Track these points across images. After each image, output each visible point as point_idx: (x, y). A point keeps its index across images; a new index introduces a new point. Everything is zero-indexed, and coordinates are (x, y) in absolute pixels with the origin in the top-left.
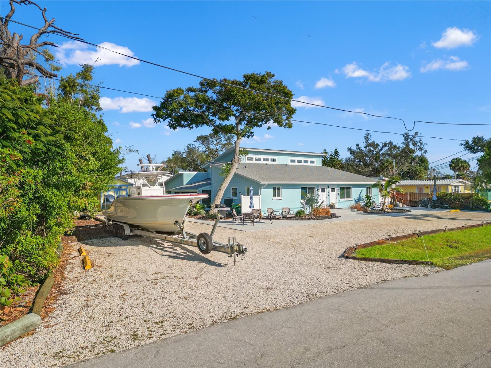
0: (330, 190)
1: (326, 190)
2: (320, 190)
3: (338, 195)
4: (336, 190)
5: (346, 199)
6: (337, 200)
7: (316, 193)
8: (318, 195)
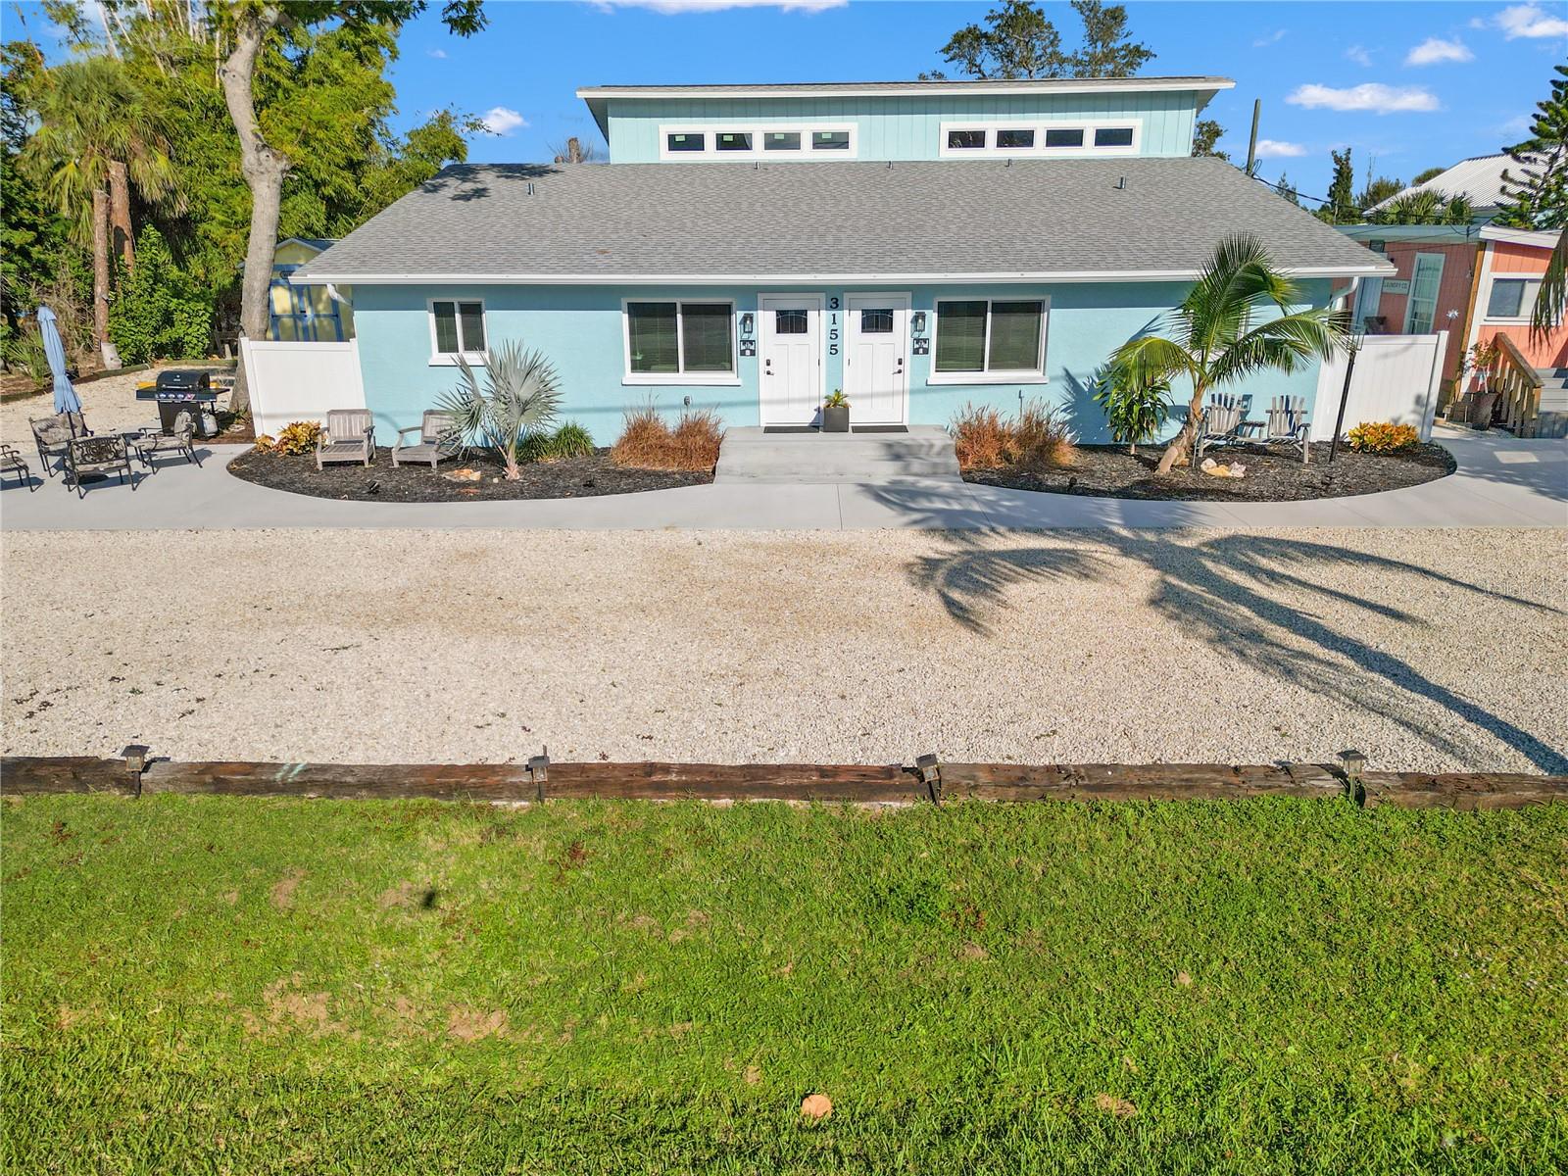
0: (852, 320)
1: (818, 320)
2: (765, 320)
3: (920, 347)
4: (902, 318)
5: (988, 375)
6: (906, 381)
7: (737, 334)
8: (750, 348)
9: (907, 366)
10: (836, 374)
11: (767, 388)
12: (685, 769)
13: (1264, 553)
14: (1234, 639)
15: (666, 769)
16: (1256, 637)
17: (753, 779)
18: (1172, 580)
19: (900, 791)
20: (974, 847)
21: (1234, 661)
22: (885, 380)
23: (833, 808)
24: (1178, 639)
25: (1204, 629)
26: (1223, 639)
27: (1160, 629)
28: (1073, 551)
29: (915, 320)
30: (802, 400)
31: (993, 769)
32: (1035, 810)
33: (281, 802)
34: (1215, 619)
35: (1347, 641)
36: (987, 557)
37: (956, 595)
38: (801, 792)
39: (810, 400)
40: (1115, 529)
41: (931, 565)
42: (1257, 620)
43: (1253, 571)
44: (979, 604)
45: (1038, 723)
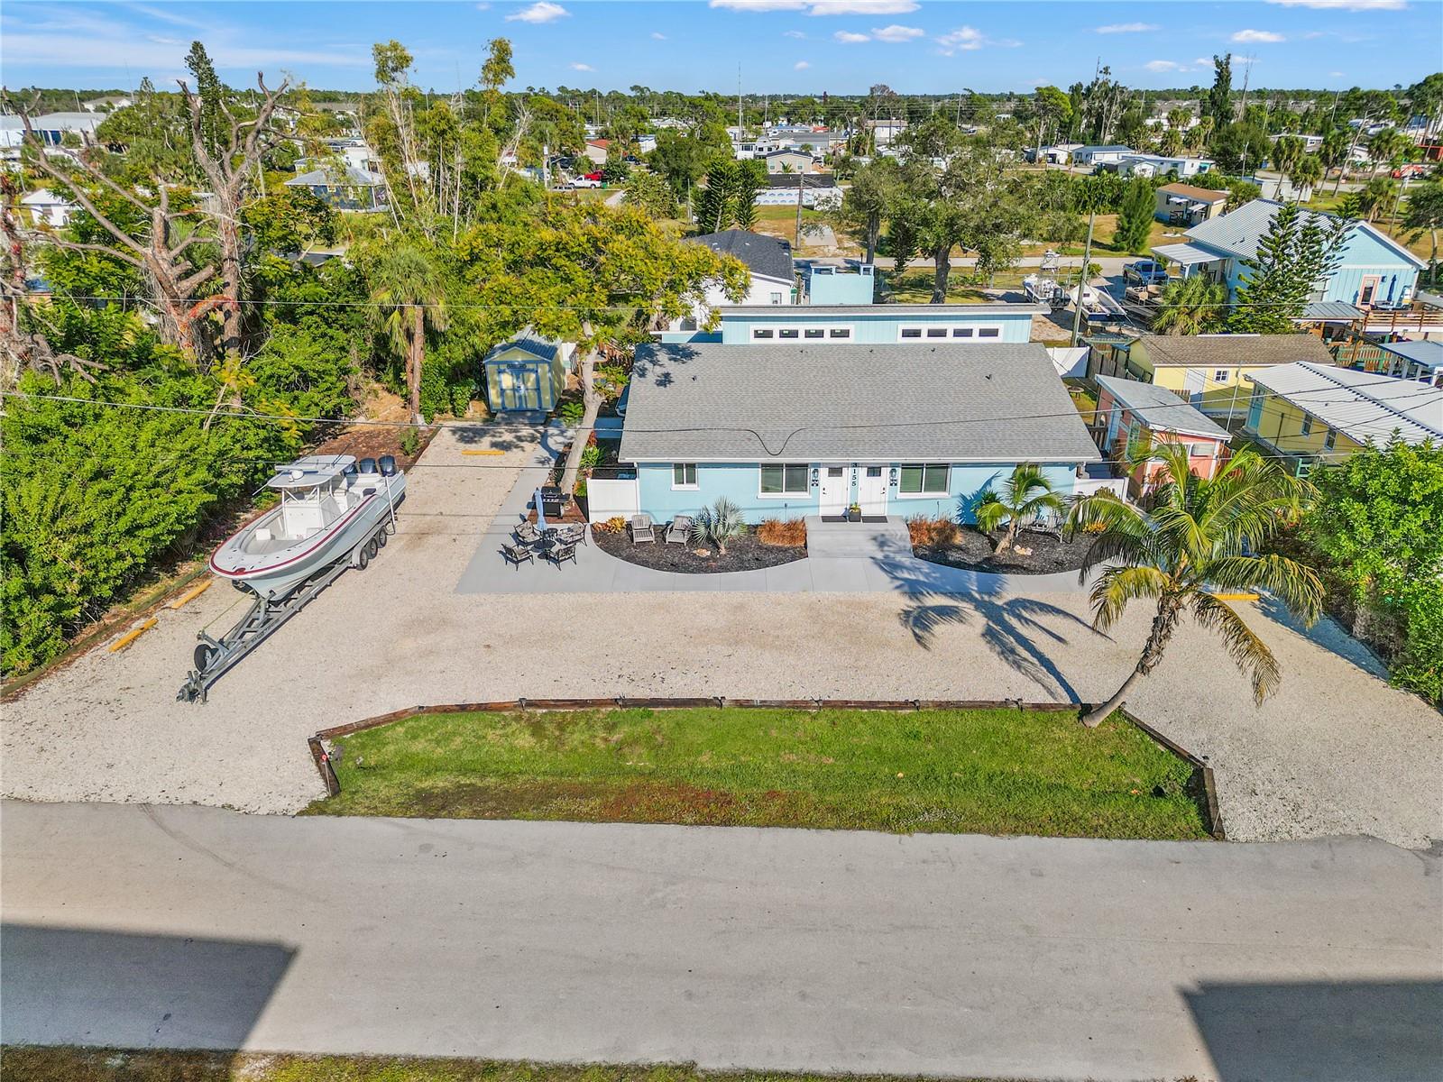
0: (863, 472)
1: (847, 472)
2: (824, 472)
3: (893, 483)
4: (886, 471)
5: (924, 495)
6: (886, 497)
7: (810, 476)
8: (816, 483)
9: (887, 490)
10: (855, 495)
11: (823, 500)
12: (855, 702)
13: (1025, 608)
14: (1007, 652)
15: (850, 702)
16: (1013, 651)
17: (871, 705)
18: (991, 624)
19: (910, 708)
20: (929, 722)
21: (1004, 662)
22: (877, 496)
23: (892, 712)
24: (988, 652)
25: (998, 649)
26: (1003, 653)
27: (983, 647)
28: (957, 607)
29: (891, 472)
30: (838, 505)
31: (932, 702)
32: (943, 713)
33: (756, 710)
34: (1002, 644)
35: (1040, 653)
36: (925, 609)
37: (917, 631)
38: (885, 708)
39: (842, 505)
40: (974, 593)
41: (907, 613)
42: (1015, 644)
43: (1020, 617)
44: (925, 634)
45: (944, 686)
